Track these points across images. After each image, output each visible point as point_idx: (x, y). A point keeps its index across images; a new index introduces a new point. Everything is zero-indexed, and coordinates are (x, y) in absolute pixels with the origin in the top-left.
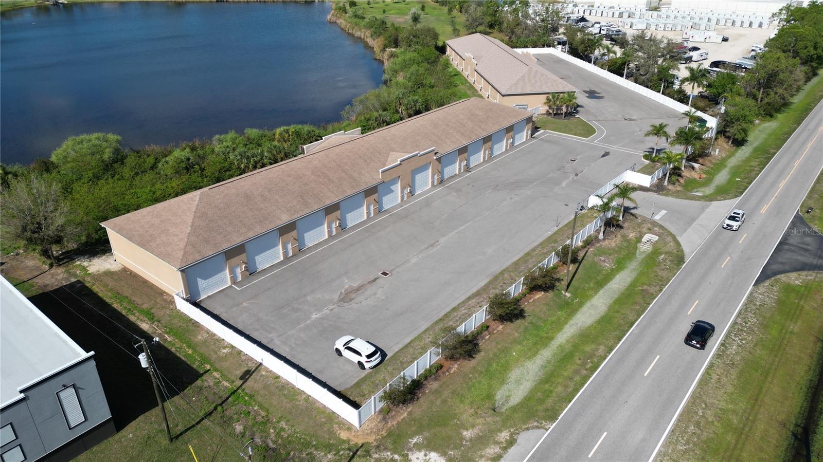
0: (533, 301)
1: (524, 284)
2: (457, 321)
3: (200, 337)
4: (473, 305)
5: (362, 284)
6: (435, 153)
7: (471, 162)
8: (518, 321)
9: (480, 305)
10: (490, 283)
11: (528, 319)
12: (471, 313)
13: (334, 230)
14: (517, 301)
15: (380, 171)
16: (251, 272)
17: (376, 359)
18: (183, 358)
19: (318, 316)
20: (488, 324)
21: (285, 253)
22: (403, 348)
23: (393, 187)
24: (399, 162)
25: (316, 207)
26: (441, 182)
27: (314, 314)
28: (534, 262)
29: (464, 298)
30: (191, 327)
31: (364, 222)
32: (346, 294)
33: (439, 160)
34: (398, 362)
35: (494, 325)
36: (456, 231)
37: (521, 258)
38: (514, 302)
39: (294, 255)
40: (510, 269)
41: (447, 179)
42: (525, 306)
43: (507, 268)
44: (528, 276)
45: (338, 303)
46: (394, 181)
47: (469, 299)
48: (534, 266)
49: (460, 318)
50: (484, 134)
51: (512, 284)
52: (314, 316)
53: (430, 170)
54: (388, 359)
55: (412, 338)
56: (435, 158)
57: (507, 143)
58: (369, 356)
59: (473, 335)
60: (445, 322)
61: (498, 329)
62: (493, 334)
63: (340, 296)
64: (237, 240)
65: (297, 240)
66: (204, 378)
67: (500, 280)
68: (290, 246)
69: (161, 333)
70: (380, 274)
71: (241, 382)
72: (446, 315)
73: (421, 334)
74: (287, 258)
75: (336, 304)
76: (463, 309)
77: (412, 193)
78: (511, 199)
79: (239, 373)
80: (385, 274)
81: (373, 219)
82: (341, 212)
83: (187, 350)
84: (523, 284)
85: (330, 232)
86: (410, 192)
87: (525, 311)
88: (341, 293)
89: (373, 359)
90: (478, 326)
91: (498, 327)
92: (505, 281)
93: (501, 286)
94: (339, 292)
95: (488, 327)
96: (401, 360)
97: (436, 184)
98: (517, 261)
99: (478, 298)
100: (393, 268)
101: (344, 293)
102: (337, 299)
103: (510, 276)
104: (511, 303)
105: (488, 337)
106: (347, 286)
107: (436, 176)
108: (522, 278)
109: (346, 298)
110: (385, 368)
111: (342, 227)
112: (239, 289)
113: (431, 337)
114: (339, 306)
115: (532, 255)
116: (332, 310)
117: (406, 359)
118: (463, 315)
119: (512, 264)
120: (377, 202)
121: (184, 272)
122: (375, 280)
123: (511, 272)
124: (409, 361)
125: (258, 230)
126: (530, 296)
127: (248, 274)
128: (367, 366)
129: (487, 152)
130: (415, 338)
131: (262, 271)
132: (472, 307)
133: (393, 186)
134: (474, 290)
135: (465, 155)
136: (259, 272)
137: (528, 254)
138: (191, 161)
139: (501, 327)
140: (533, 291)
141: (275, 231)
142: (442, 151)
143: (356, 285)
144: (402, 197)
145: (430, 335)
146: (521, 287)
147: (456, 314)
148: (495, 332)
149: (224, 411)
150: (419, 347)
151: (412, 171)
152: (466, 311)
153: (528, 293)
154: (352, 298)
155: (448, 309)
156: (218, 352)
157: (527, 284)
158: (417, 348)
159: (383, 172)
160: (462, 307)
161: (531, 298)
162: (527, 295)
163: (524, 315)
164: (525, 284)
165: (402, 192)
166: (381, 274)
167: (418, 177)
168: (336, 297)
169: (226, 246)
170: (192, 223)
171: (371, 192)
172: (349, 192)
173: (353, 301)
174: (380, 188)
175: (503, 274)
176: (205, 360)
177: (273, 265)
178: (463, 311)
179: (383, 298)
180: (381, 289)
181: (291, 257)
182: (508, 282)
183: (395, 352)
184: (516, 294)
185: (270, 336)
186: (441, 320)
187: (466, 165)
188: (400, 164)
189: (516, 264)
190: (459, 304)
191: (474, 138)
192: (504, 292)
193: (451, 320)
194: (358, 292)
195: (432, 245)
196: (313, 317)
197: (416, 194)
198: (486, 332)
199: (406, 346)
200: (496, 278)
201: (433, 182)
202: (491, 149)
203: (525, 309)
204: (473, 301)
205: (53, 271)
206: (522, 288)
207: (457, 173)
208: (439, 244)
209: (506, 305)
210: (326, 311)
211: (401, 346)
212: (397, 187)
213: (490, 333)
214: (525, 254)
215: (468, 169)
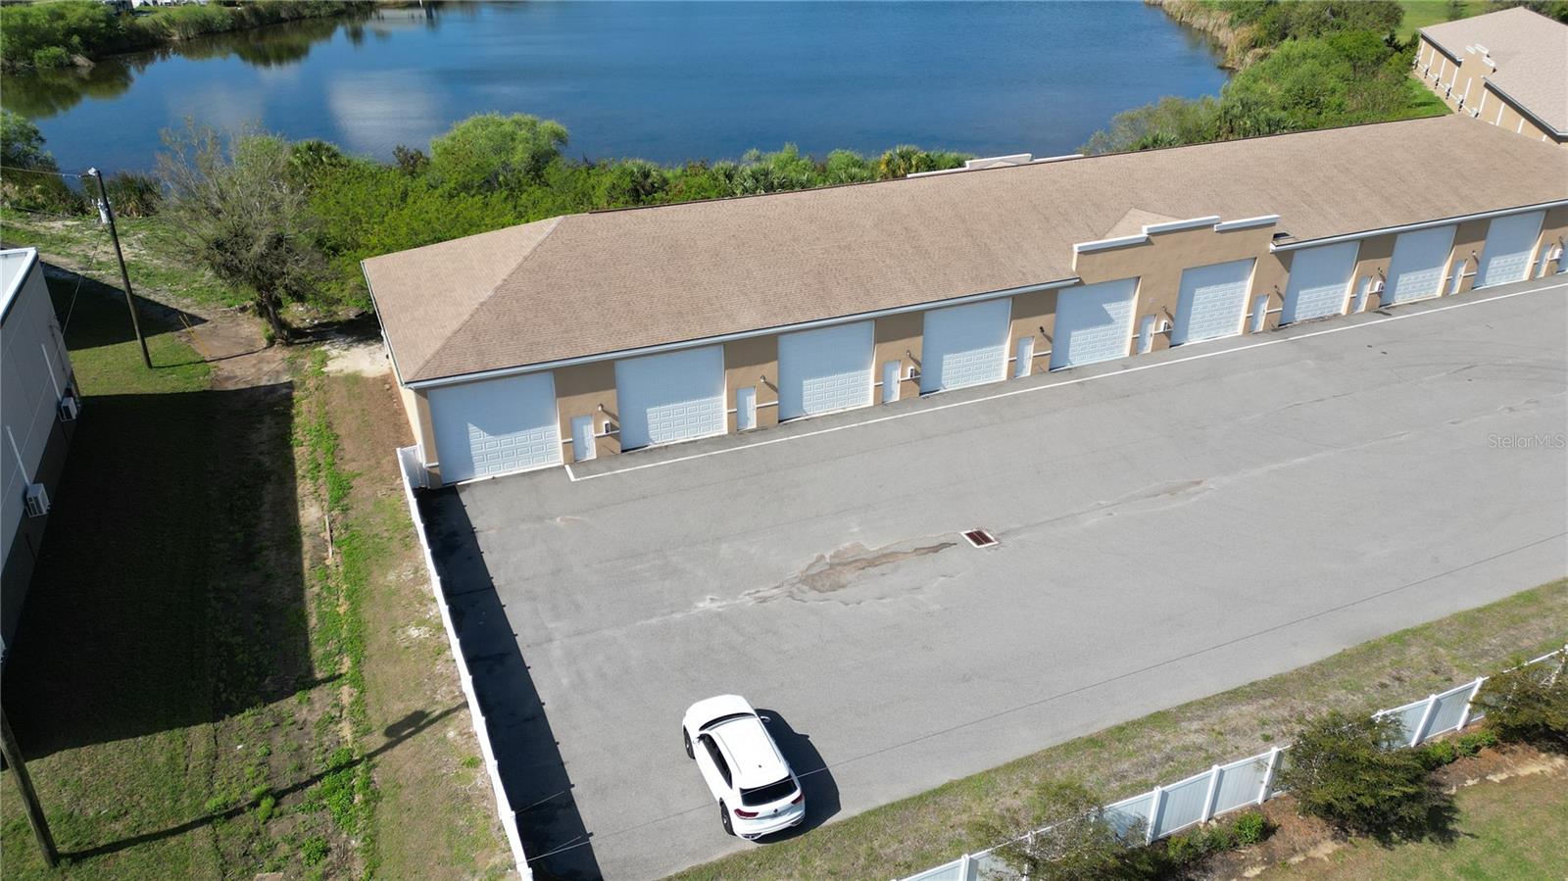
0: (1503, 783)
1: (1477, 704)
2: (1153, 765)
3: (392, 577)
4: (1241, 722)
5: (893, 549)
6: (1276, 236)
7: (1400, 288)
8: (1412, 846)
9: (1269, 733)
10: (1341, 661)
11: (1466, 850)
12: (1218, 750)
13: (897, 389)
14: (1428, 763)
15: (1076, 248)
16: (625, 443)
17: (776, 814)
18: (313, 621)
19: (714, 606)
20: (1275, 820)
21: (736, 418)
22: (904, 804)
23: (1111, 308)
24: (1144, 234)
25: (846, 306)
26: (1281, 325)
27: (708, 597)
28: (1547, 631)
29: (1213, 687)
30: (395, 545)
31: (996, 387)
32: (832, 566)
33: (1285, 257)
34: (862, 850)
35: (1297, 831)
36: (1275, 466)
37: (1499, 604)
38: (1406, 769)
39: (762, 429)
40: (1440, 635)
41: (1303, 322)
42: (1461, 789)
43: (1427, 627)
44: (1508, 680)
45: (793, 585)
46: (1117, 288)
47: (1234, 696)
48: (1545, 648)
49: (1170, 758)
50: (1465, 211)
51: (1431, 688)
52: (705, 604)
53: (1249, 283)
54: (836, 826)
55: (958, 775)
56: (1272, 247)
57: (1540, 256)
58: (753, 796)
59: (1189, 846)
60: (1106, 755)
61: (1312, 853)
62: (1286, 866)
63: (811, 566)
64: (592, 346)
65: (776, 390)
66: (314, 694)
67: (1387, 662)
68: (751, 402)
69: (326, 541)
70: (963, 533)
71: (382, 741)
72: (1121, 733)
73: (997, 770)
74: (737, 432)
75: (786, 587)
76: (1195, 725)
77: (1171, 338)
78: (1511, 409)
79: (398, 710)
80: (979, 538)
81: (1026, 383)
82: (924, 339)
83: (341, 600)
84: (1474, 703)
85: (881, 391)
86: (1168, 334)
87: (1457, 811)
88: (822, 557)
89: (764, 809)
90: (1228, 815)
91: (1315, 843)
92: (1405, 674)
93: (1383, 686)
94: (816, 555)
95: (1267, 831)
96: (876, 844)
97: (1260, 327)
98: (1479, 610)
99: (1268, 702)
100: (1013, 526)
101: (828, 561)
102: (797, 573)
103: (1429, 659)
104: (1396, 768)
105: (1257, 871)
106: (847, 545)
107: (1264, 306)
108: (1479, 681)
109: (823, 578)
110: (804, 858)
111: (922, 386)
112: (573, 478)
113: (1026, 793)
114: (791, 595)
115: (1549, 603)
116: (764, 600)
117: (896, 846)
118: (1186, 749)
119: (1456, 617)
120: (1049, 339)
121: (426, 396)
122: (936, 549)
123: (1439, 643)
124: (900, 859)
125: (664, 333)
126: (1498, 757)
127: (617, 447)
128: (740, 826)
129: (1462, 271)
130: (969, 779)
131: (660, 448)
132: (1235, 731)
133: (1114, 305)
134: (1265, 671)
135: (1384, 263)
136: (651, 450)
137: (1530, 597)
138: (650, 181)
139: (1327, 848)
140: (1515, 743)
141: (715, 348)
142: (1302, 232)
143: (873, 547)
144: (1137, 344)
145: (1027, 785)
146: (1465, 714)
147: (1158, 737)
148: (1295, 860)
149: (270, 817)
150: (965, 817)
151: (1184, 270)
152: (1200, 739)
153: (1493, 745)
154: (843, 580)
155: (1138, 712)
156: (399, 631)
157: (1495, 708)
158: (955, 820)
159: (1083, 253)
160: (1190, 719)
161: (1496, 770)
162: (1484, 751)
163: (1451, 827)
164: (1485, 705)
165: (1139, 327)
166: (968, 535)
167: (1205, 298)
168: (799, 565)
169: (559, 353)
170: (505, 280)
171: (1034, 303)
172: (961, 289)
173: (840, 592)
174: (1065, 300)
175: (1406, 644)
176: (357, 642)
177: (695, 441)
178: (1192, 734)
179: (936, 607)
180: (942, 579)
181: (751, 431)
182: (1416, 679)
183: (871, 806)
184: (1437, 735)
185: (551, 625)
186: (1093, 742)
187: (1379, 294)
188: (1148, 242)
189: (1473, 620)
190: (1187, 705)
191: (1426, 216)
192: (1380, 713)
193: (1130, 755)
194: (871, 570)
195: (1172, 491)
196: (701, 605)
197: (1186, 344)
198: (1255, 851)
199: (920, 800)
200: (1371, 651)
201: (1251, 321)
202: (1480, 264)
203: (1457, 804)
204: (1247, 709)
205: (270, 353)
206: (1470, 717)
207: (1343, 311)
208: (1197, 493)
209: (1364, 769)
210: (746, 600)
211: (902, 792)
212: (1128, 311)
213: (1270, 861)
214: (1519, 596)
215: (1382, 305)
